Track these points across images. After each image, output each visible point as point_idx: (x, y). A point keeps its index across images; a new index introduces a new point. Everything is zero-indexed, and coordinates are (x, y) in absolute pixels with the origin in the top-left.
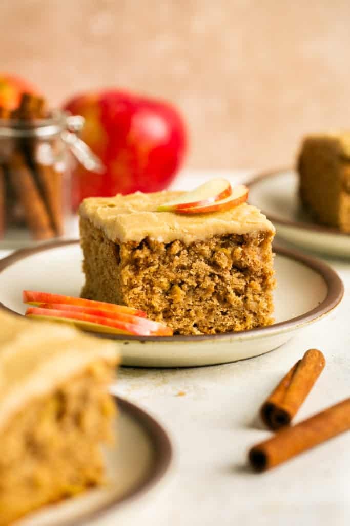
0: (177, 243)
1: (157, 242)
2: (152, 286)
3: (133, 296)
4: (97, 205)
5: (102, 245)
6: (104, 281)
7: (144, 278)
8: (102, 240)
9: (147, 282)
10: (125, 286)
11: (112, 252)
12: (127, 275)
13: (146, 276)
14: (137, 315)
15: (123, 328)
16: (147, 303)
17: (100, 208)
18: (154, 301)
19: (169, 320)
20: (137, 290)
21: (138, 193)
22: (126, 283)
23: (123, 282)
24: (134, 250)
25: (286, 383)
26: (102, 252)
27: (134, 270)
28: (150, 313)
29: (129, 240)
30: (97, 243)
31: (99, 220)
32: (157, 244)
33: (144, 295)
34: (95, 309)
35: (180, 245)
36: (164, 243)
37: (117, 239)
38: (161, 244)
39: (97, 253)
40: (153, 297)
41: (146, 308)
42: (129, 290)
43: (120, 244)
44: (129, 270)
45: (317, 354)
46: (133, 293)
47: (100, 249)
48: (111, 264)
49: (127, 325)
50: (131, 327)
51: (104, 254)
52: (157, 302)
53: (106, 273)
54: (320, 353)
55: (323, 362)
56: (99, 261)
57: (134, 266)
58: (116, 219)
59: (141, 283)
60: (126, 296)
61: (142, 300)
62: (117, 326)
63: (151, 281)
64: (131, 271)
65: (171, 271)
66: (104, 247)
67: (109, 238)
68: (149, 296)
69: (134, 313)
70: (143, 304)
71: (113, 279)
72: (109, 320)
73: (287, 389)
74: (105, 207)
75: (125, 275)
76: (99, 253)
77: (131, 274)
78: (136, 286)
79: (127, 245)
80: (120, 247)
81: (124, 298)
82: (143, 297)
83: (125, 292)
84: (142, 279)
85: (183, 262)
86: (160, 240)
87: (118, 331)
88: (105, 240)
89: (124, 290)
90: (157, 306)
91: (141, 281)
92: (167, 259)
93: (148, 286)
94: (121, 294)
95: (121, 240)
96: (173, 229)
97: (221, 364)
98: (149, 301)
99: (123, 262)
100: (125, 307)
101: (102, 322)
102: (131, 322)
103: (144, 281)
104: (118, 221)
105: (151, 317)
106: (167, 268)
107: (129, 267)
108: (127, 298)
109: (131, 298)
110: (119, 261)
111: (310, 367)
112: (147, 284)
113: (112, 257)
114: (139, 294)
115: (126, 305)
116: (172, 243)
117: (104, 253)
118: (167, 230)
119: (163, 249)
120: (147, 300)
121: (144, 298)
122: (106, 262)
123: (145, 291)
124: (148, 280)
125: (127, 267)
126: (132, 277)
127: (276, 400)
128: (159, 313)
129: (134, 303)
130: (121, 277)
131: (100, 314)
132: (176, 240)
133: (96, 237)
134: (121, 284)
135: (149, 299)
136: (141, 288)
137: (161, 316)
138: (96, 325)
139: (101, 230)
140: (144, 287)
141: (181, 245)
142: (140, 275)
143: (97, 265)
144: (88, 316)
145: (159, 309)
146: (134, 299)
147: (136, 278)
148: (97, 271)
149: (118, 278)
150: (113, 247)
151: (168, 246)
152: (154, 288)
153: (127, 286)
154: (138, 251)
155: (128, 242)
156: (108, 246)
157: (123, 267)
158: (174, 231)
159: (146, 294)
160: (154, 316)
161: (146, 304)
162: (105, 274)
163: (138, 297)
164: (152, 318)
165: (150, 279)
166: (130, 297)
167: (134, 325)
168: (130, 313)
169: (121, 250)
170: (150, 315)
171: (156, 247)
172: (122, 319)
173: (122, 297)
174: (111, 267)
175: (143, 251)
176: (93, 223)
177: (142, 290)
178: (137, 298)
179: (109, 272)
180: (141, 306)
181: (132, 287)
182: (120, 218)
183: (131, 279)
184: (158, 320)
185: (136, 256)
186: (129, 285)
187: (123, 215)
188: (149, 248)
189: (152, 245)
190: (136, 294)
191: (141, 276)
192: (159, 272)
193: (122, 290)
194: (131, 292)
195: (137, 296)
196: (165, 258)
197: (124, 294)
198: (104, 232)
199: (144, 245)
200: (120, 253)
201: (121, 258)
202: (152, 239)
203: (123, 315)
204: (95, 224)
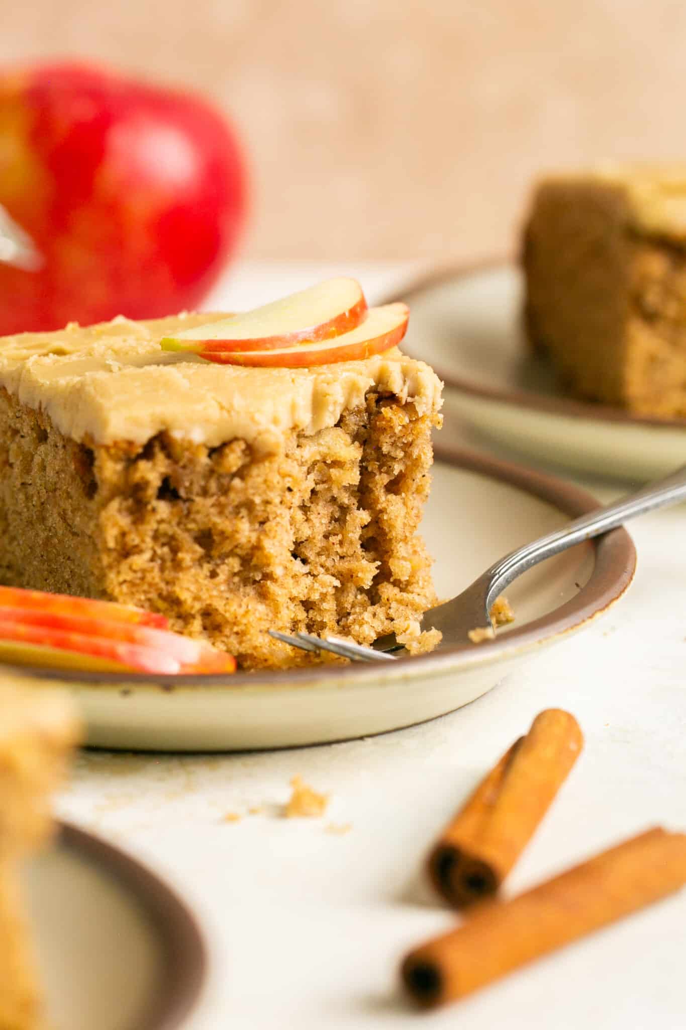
0: (239, 447)
1: (190, 443)
2: (175, 551)
3: (129, 576)
4: (25, 352)
5: (42, 448)
6: (48, 540)
7: (156, 531)
8: (43, 437)
9: (163, 540)
10: (109, 550)
11: (73, 467)
12: (115, 524)
13: (163, 527)
14: (146, 623)
15: (113, 655)
16: (165, 593)
17: (33, 359)
18: (181, 588)
19: (217, 633)
20: (140, 561)
21: (120, 320)
22: (111, 544)
23: (105, 542)
24: (131, 461)
25: (489, 792)
26: (43, 468)
27: (131, 511)
28: (171, 617)
29: (118, 439)
30: (27, 443)
31: (34, 387)
32: (189, 446)
33: (156, 573)
34: (40, 612)
35: (243, 451)
36: (205, 445)
37: (86, 434)
38: (198, 446)
39: (27, 470)
40: (178, 579)
41: (161, 604)
42: (119, 562)
43: (92, 447)
44: (120, 511)
45: (563, 720)
46: (130, 568)
47: (37, 459)
48: (69, 496)
49: (122, 649)
50: (133, 654)
51: (50, 473)
52: (188, 589)
53: (54, 519)
54: (570, 718)
55: (579, 738)
56: (31, 490)
57: (130, 502)
58: (83, 385)
59: (149, 541)
60: (112, 575)
61: (150, 585)
62: (97, 652)
63: (173, 538)
64: (124, 513)
65: (221, 513)
66: (46, 455)
67: (64, 431)
68: (168, 574)
69: (137, 619)
70: (153, 595)
71: (75, 534)
72: (76, 638)
73: (491, 808)
74: (46, 355)
75: (110, 524)
76: (35, 469)
77: (125, 521)
78: (136, 550)
79: (113, 451)
80: (96, 454)
81: (108, 583)
82: (153, 578)
83: (110, 567)
84: (151, 533)
85: (254, 494)
86: (198, 436)
87: (101, 664)
88: (52, 438)
89: (106, 560)
90: (189, 601)
91: (148, 540)
92: (213, 486)
93: (166, 549)
94: (96, 572)
95: (97, 437)
96: (229, 412)
97: (329, 743)
98: (170, 588)
99: (103, 492)
100: (111, 606)
101: (61, 644)
102: (131, 640)
103: (156, 537)
104: (90, 389)
105: (173, 625)
106: (213, 506)
107: (121, 504)
108: (115, 582)
109: (125, 581)
110: (91, 488)
111: (545, 751)
112: (163, 545)
113: (73, 478)
114: (144, 571)
115: (112, 598)
116: (225, 444)
117: (48, 469)
118: (214, 413)
119: (203, 459)
120: (162, 585)
121: (157, 580)
122: (55, 490)
123: (159, 562)
124: (165, 534)
125: (115, 505)
126: (126, 529)
127: (465, 837)
128: (193, 617)
129: (133, 593)
130: (100, 528)
131: (54, 623)
132: (236, 439)
133: (26, 430)
134: (100, 546)
135: (167, 583)
136: (147, 555)
137: (197, 624)
138: (45, 651)
139: (41, 413)
140: (155, 552)
141: (247, 452)
142: (149, 523)
143: (28, 498)
144: (23, 629)
145: (192, 607)
146: (132, 584)
147: (137, 530)
148: (26, 514)
149: (89, 532)
150: (75, 454)
151: (217, 452)
152: (180, 555)
153: (115, 550)
154: (143, 465)
155: (116, 444)
156: (61, 452)
157: (104, 505)
158: (230, 416)
159: (162, 569)
160: (180, 623)
161: (160, 596)
162: (50, 522)
163: (143, 579)
164: (176, 628)
165: (170, 532)
166: (121, 579)
167: (138, 649)
168: (128, 621)
169: (97, 463)
170: (171, 622)
171: (187, 454)
172: (111, 635)
173: (102, 578)
174: (67, 505)
175: (154, 465)
176: (15, 394)
177: (152, 560)
178: (138, 581)
179: (63, 517)
180: (149, 600)
181: (126, 552)
182: (94, 381)
183: (123, 534)
184: (190, 634)
185: (137, 477)
186: (119, 547)
187: (101, 375)
188: (169, 456)
189: (177, 450)
190: (135, 572)
191: (151, 526)
192: (192, 516)
193: (99, 560)
194: (124, 566)
195: (139, 575)
196: (207, 481)
197: (107, 571)
198: (49, 418)
199: (157, 450)
200: (95, 470)
201: (99, 482)
202: (177, 435)
203: (110, 624)
204: (23, 397)
